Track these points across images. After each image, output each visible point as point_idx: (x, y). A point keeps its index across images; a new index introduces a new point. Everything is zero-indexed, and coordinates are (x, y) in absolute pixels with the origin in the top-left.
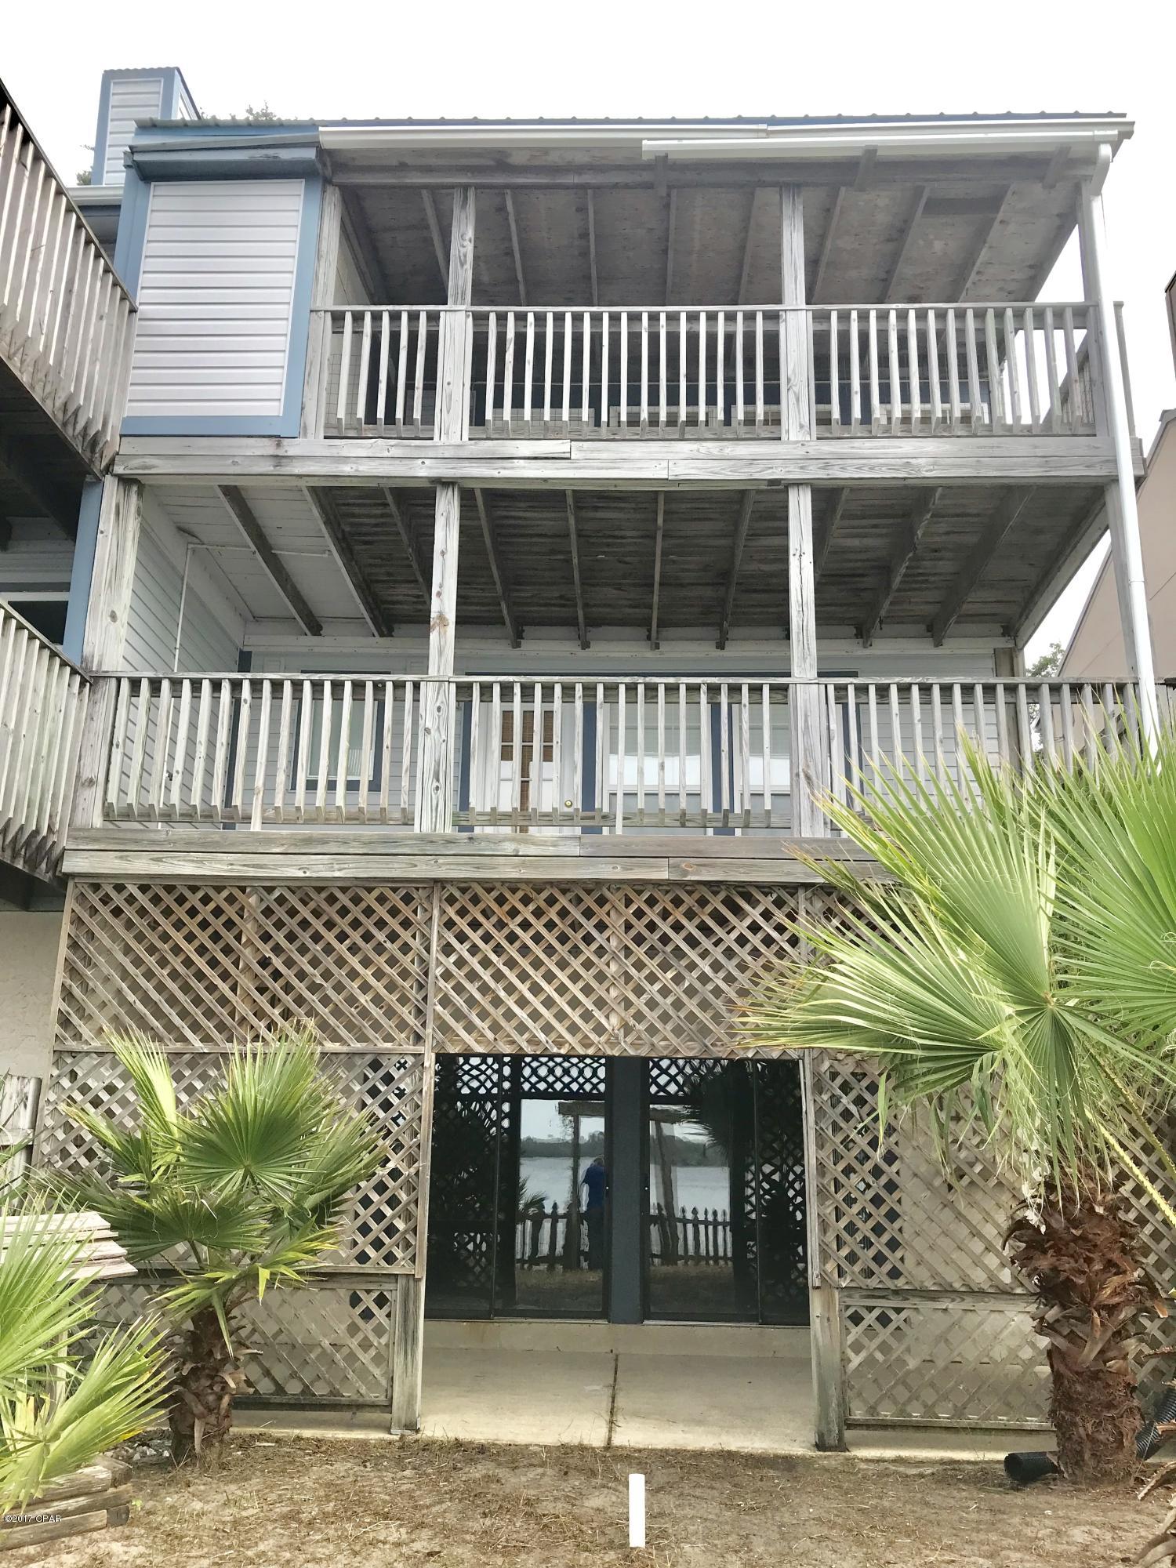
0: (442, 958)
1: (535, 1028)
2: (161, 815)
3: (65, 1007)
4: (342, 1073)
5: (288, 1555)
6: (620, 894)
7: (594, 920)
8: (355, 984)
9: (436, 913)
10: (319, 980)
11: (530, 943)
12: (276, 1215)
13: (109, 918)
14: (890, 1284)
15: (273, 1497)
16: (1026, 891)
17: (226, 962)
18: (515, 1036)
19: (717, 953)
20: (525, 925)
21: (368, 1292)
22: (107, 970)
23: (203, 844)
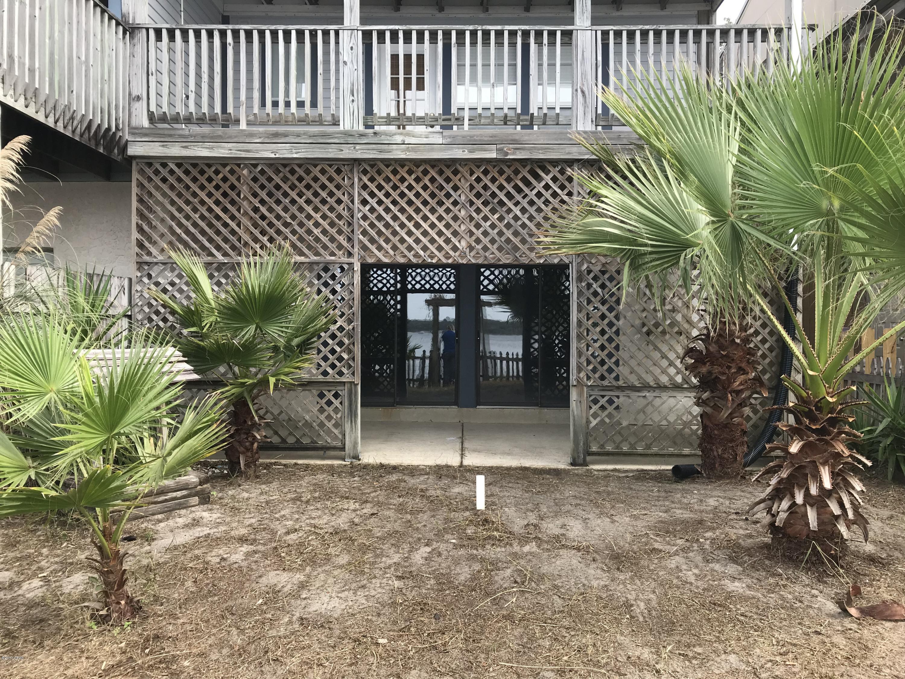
0: (361, 207)
1: (417, 248)
2: (184, 119)
3: (140, 237)
4: (307, 273)
5: (297, 516)
6: (467, 168)
7: (451, 184)
8: (311, 223)
9: (356, 180)
10: (289, 220)
11: (413, 199)
12: (276, 349)
13: (160, 184)
14: (615, 383)
15: (285, 490)
16: (721, 150)
17: (233, 209)
18: (406, 252)
19: (524, 203)
20: (410, 188)
21: (329, 391)
22: (162, 215)
23: (212, 137)
